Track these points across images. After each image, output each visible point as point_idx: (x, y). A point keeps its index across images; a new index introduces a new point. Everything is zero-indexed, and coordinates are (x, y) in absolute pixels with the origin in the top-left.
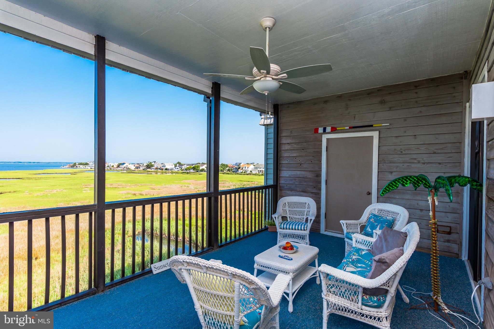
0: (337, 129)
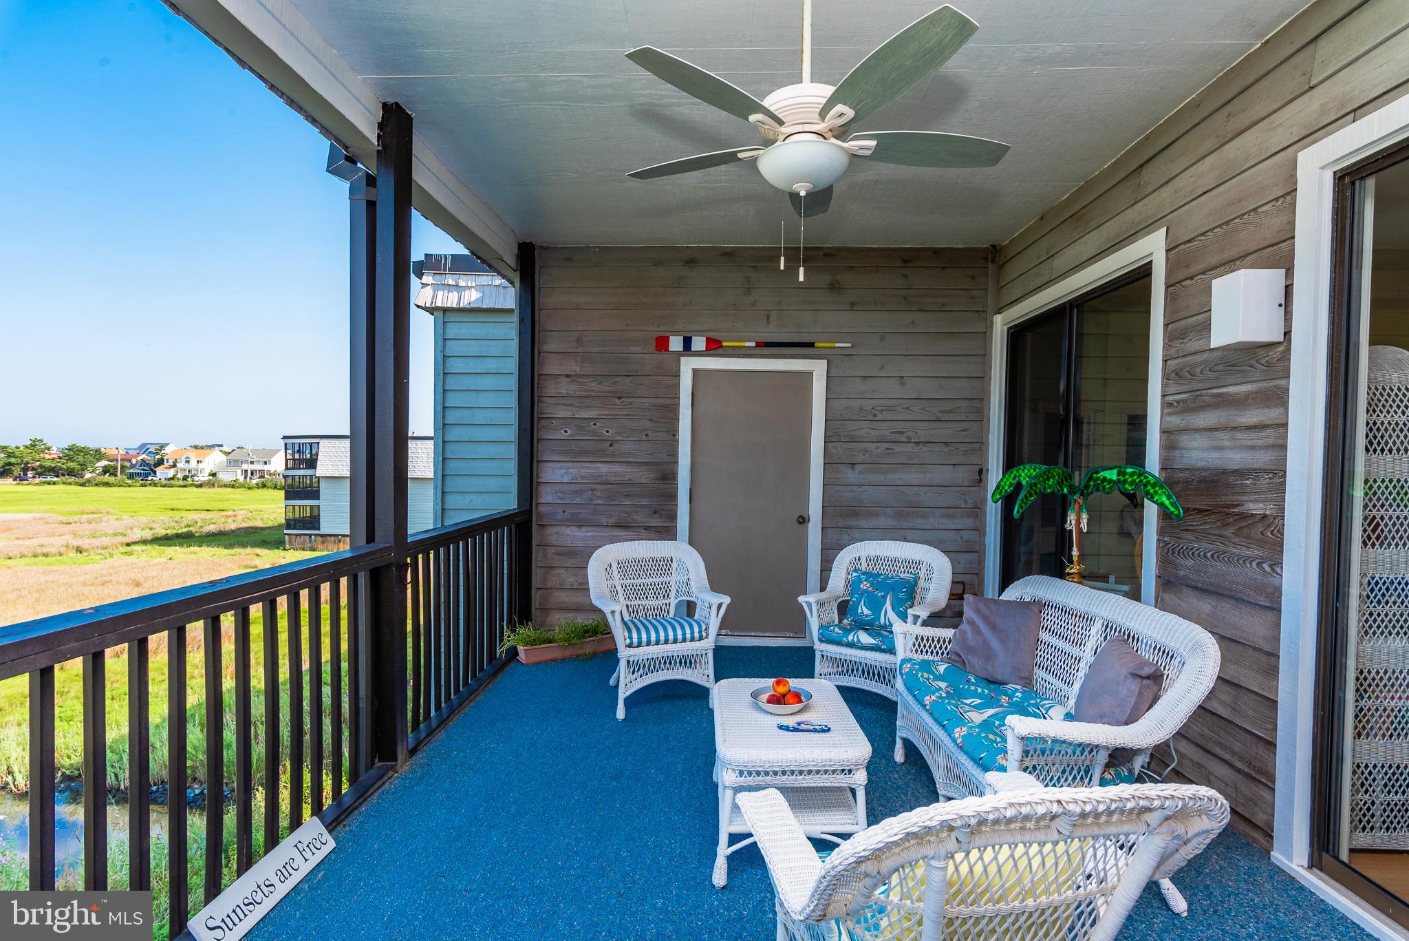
0: (724, 344)
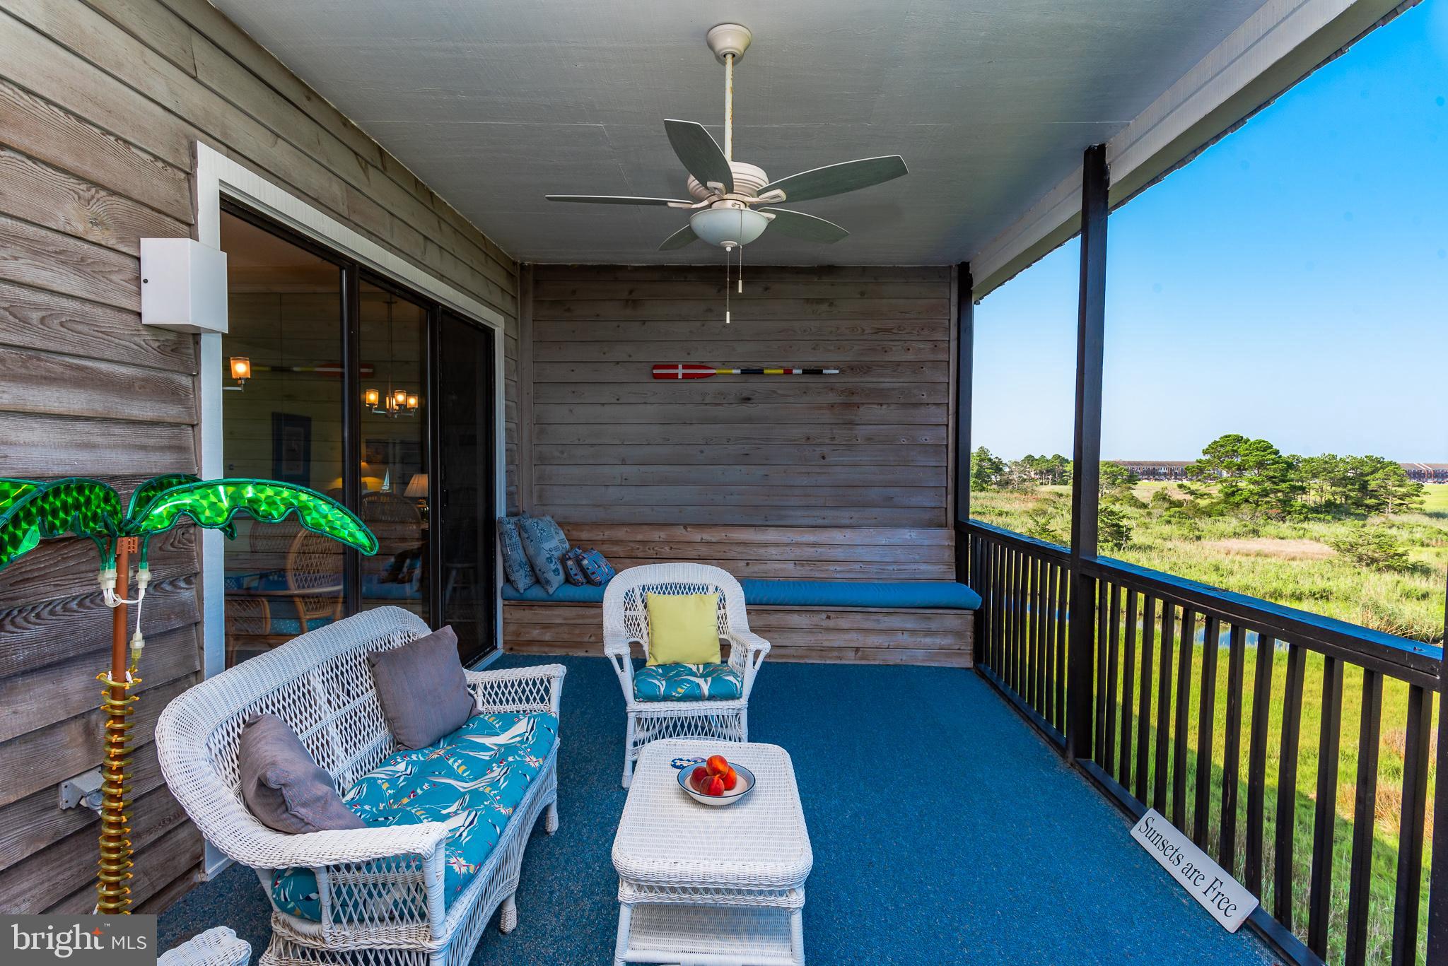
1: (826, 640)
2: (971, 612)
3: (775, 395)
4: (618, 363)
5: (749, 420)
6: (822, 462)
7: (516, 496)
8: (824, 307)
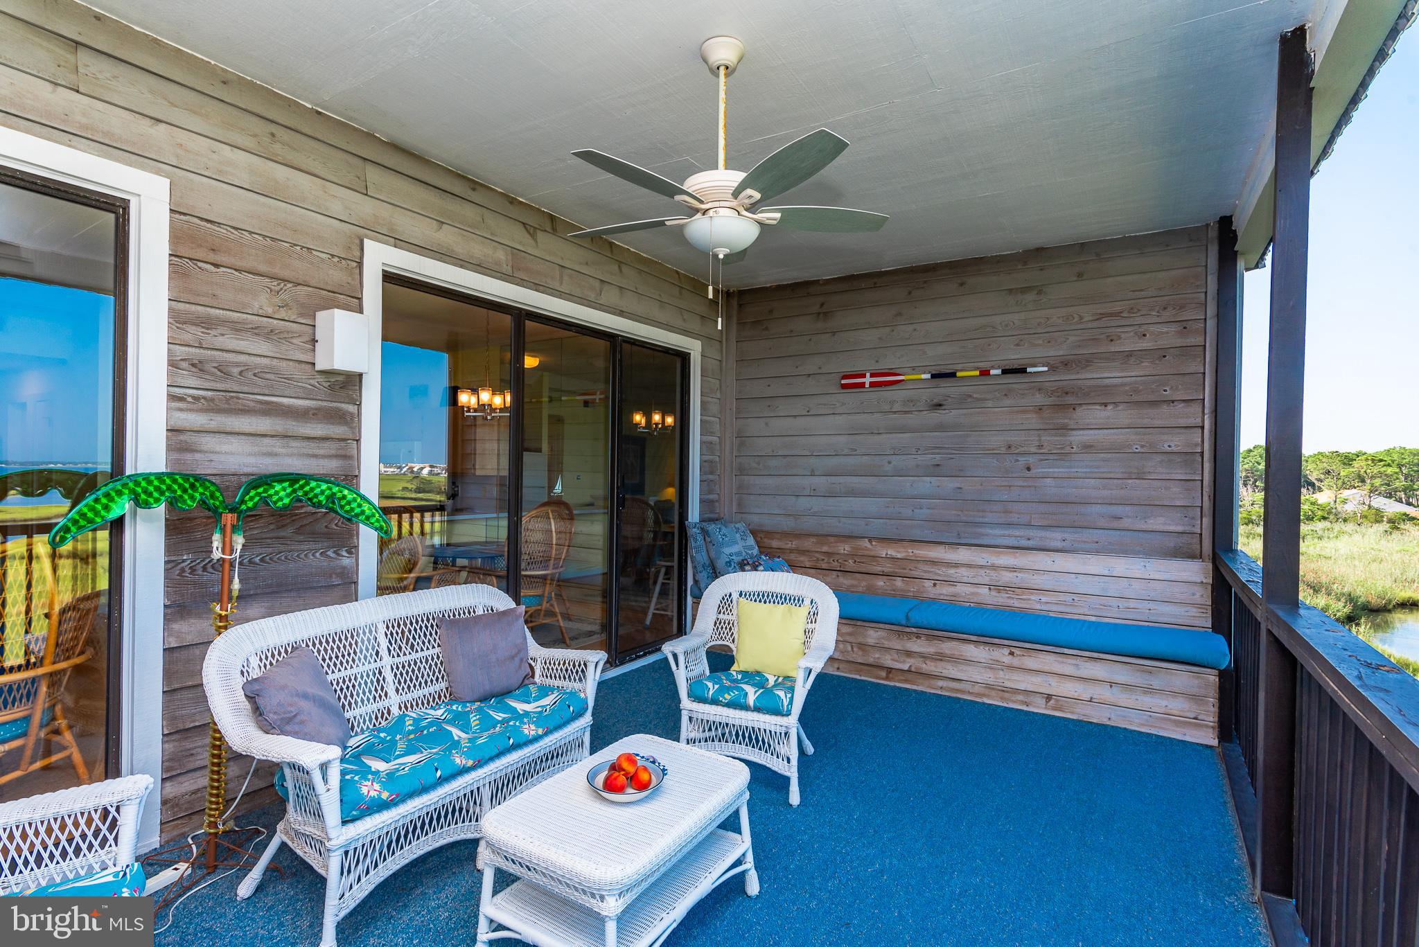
1: (1008, 679)
2: (1216, 672)
3: (969, 400)
4: (809, 375)
5: (941, 428)
6: (1028, 474)
7: (717, 504)
8: (1031, 296)
